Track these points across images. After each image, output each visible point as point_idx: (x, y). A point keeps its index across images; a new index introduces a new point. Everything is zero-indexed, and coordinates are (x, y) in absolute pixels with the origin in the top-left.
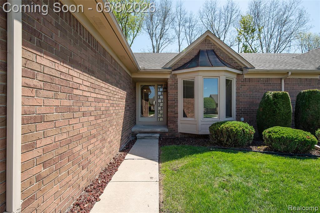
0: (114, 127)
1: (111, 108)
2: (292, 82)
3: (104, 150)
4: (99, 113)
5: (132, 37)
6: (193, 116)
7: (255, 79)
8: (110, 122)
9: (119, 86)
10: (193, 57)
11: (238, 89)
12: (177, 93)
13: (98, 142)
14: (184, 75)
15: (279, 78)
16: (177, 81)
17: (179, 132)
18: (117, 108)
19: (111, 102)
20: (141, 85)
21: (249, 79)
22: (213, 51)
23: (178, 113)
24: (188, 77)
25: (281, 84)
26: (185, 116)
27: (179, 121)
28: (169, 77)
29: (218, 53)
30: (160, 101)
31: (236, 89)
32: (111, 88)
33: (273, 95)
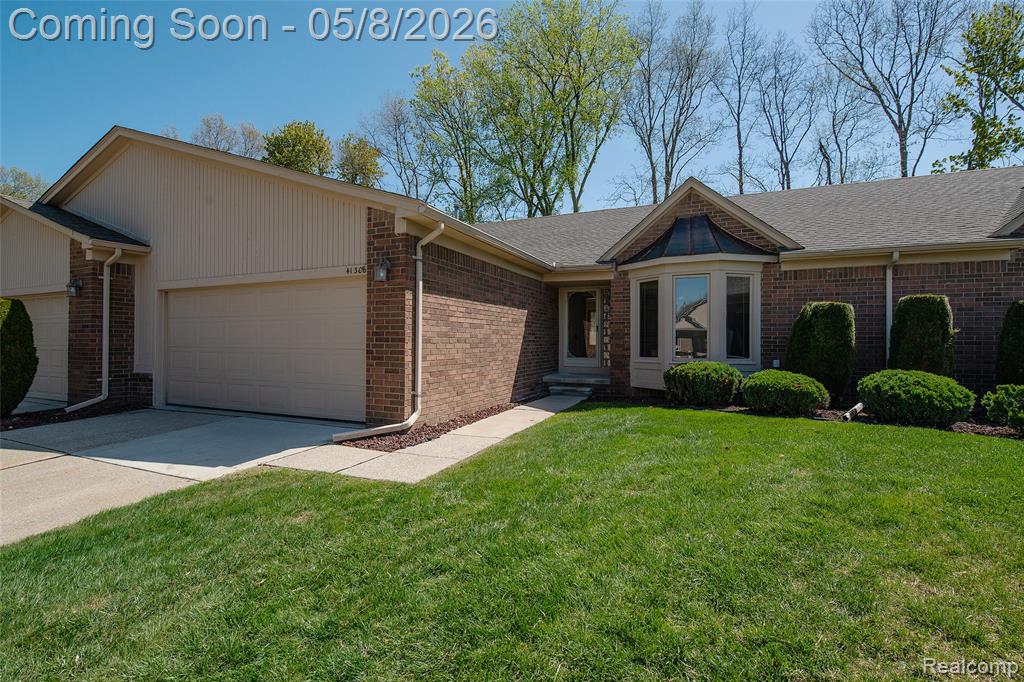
0: (499, 363)
1: (493, 336)
2: (918, 273)
3: (483, 388)
4: (476, 341)
5: (591, 148)
6: (655, 356)
7: (810, 270)
8: (492, 354)
9: (509, 303)
10: (661, 233)
12: (629, 308)
13: (475, 374)
14: (639, 273)
15: (879, 267)
16: (629, 285)
17: (632, 385)
18: (504, 337)
19: (494, 328)
20: (569, 293)
21: (795, 272)
22: (706, 217)
23: (629, 349)
24: (647, 276)
25: (885, 279)
26: (644, 353)
27: (631, 364)
28: (612, 278)
29: (717, 221)
31: (762, 296)
32: (493, 309)
33: (816, 308)
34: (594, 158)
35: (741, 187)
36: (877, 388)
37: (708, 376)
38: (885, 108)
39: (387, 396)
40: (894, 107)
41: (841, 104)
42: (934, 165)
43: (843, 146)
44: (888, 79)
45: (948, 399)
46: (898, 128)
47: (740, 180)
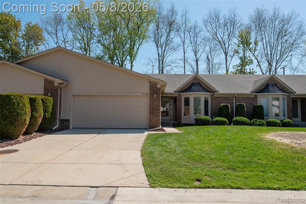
6: (189, 115)
7: (220, 97)
10: (189, 86)
11: (211, 102)
12: (181, 103)
14: (185, 95)
16: (181, 98)
17: (182, 123)
21: (217, 97)
22: (199, 83)
23: (181, 114)
24: (187, 96)
25: (233, 99)
26: (185, 115)
27: (182, 118)
28: (177, 96)
29: (201, 84)
30: (171, 108)
33: (223, 105)
34: (138, 49)
35: (184, 65)
36: (236, 120)
37: (206, 119)
38: (222, 47)
39: (155, 122)
40: (224, 47)
41: (212, 46)
42: (233, 67)
43: (212, 58)
44: (222, 39)
45: (246, 121)
46: (225, 53)
47: (184, 63)
